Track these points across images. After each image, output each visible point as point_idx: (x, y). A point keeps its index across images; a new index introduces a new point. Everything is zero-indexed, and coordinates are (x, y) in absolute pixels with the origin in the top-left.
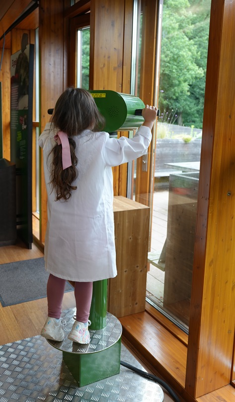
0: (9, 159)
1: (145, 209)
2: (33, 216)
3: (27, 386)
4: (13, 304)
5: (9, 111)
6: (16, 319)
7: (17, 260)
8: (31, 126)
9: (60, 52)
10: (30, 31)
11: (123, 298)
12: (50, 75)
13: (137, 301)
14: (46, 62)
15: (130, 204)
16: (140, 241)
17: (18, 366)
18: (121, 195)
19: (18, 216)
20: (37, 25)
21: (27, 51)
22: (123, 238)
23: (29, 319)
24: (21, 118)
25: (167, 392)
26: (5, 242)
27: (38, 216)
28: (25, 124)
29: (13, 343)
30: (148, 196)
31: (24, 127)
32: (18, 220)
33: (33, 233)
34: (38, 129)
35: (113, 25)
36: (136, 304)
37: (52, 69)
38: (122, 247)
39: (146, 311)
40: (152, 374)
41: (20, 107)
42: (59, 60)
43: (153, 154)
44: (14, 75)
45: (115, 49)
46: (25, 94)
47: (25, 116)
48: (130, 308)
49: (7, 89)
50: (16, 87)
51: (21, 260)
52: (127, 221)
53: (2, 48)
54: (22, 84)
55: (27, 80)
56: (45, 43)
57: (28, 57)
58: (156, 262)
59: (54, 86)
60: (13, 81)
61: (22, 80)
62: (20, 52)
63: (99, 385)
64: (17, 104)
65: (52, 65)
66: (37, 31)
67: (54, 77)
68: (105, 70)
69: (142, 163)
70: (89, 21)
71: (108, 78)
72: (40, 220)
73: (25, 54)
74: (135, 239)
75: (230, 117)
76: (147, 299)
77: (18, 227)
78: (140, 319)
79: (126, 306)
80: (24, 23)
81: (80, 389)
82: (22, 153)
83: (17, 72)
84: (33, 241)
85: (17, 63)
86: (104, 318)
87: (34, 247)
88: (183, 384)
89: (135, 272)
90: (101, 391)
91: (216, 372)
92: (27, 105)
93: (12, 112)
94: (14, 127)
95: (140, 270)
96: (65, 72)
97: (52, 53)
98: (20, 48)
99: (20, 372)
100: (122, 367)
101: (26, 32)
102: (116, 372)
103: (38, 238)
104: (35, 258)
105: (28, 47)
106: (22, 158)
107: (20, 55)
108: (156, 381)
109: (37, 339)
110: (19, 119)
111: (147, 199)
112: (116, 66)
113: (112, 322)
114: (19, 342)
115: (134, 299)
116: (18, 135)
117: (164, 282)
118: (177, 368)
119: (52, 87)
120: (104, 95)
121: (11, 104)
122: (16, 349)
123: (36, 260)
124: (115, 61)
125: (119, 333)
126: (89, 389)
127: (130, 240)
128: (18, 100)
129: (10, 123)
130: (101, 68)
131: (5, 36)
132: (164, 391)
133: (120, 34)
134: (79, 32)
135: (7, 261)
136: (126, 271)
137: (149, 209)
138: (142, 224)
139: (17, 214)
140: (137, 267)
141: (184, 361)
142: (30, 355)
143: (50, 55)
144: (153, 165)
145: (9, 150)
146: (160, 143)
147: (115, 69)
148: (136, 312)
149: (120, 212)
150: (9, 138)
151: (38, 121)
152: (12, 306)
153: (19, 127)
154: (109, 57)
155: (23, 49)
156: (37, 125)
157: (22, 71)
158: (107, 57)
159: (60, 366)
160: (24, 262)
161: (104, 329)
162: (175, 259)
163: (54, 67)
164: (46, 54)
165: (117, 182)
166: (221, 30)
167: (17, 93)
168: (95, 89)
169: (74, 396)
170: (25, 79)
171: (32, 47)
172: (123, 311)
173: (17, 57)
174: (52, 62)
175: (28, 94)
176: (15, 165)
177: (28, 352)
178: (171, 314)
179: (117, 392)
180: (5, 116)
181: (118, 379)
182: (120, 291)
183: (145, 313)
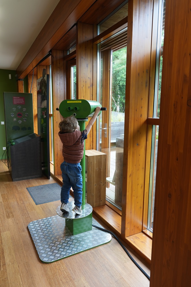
0: (37, 134)
1: (104, 155)
2: (50, 163)
3: (49, 236)
4: (41, 204)
5: (37, 108)
6: (43, 210)
7: (43, 184)
8: (48, 116)
9: (63, 78)
10: (47, 66)
11: (95, 198)
12: (57, 90)
13: (101, 200)
14: (55, 83)
15: (97, 153)
16: (102, 170)
17: (45, 228)
18: (94, 149)
19: (42, 163)
20: (50, 63)
21: (46, 78)
22: (94, 169)
23: (49, 210)
24: (43, 112)
25: (114, 237)
26: (36, 176)
27: (53, 163)
28: (45, 115)
29: (42, 219)
30: (107, 149)
31: (45, 116)
32: (42, 165)
33: (51, 171)
34: (52, 117)
35: (87, 66)
36: (101, 201)
37: (58, 86)
38: (93, 173)
39: (106, 204)
40: (106, 229)
41: (43, 107)
42: (62, 82)
43: (110, 129)
44: (39, 90)
45: (89, 78)
46: (45, 100)
47: (45, 111)
48: (98, 203)
49: (35, 97)
50: (40, 96)
51: (44, 184)
52: (95, 160)
53: (33, 75)
54: (43, 94)
55: (46, 92)
56: (54, 74)
57: (46, 81)
58: (111, 181)
59: (60, 95)
60: (39, 93)
61: (43, 92)
62: (42, 78)
63: (82, 234)
64: (41, 105)
65: (59, 85)
66: (51, 66)
67: (60, 91)
68: (84, 88)
69: (104, 133)
70: (76, 63)
71: (86, 92)
72: (54, 165)
73: (44, 79)
74: (100, 169)
75: (136, 110)
76: (106, 199)
77: (43, 169)
78: (103, 208)
79: (96, 202)
80: (44, 63)
81: (73, 236)
82: (44, 130)
83: (41, 88)
84: (51, 175)
85: (41, 83)
86: (84, 205)
87: (51, 178)
88: (120, 232)
89: (100, 185)
90: (83, 237)
91: (135, 226)
92: (46, 106)
93: (38, 109)
94: (39, 117)
95: (102, 185)
96: (65, 88)
97: (58, 79)
98: (42, 76)
99: (46, 231)
100: (93, 227)
101: (45, 68)
102: (90, 229)
103: (53, 174)
104: (52, 183)
105: (46, 76)
106: (44, 132)
107: (42, 80)
108: (108, 232)
109: (53, 218)
110: (42, 113)
111: (107, 151)
112: (89, 86)
113: (88, 207)
114: (45, 219)
115: (100, 199)
116: (42, 121)
117: (115, 192)
118: (118, 227)
119: (59, 96)
120: (80, 102)
121: (38, 105)
122: (43, 222)
123: (52, 184)
124: (89, 84)
125: (91, 211)
126: (77, 236)
127: (97, 170)
128: (41, 103)
129: (37, 115)
130: (82, 87)
131: (34, 69)
132: (112, 236)
133: (91, 71)
134: (72, 68)
135: (38, 185)
136: (95, 185)
137: (106, 155)
138: (103, 162)
139: (42, 162)
140: (101, 183)
141: (120, 223)
142: (50, 224)
143: (57, 80)
144: (110, 134)
145: (37, 129)
146: (119, 124)
147: (89, 87)
148: (101, 205)
149: (92, 156)
150: (37, 123)
151: (52, 113)
152: (41, 205)
153: (42, 117)
154: (86, 82)
155: (44, 76)
156: (51, 115)
157: (43, 88)
158: (85, 82)
159: (64, 228)
160: (46, 185)
161: (84, 209)
162: (119, 179)
163: (60, 86)
164: (55, 79)
165: (92, 143)
166: (130, 73)
167: (41, 99)
168: (79, 99)
169: (70, 239)
170: (44, 92)
171: (48, 76)
172: (95, 204)
173: (41, 81)
174: (58, 83)
175: (46, 100)
176: (40, 136)
177: (49, 223)
178: (118, 206)
179: (90, 237)
180: (34, 111)
181: (91, 232)
182: (93, 195)
183: (106, 205)
